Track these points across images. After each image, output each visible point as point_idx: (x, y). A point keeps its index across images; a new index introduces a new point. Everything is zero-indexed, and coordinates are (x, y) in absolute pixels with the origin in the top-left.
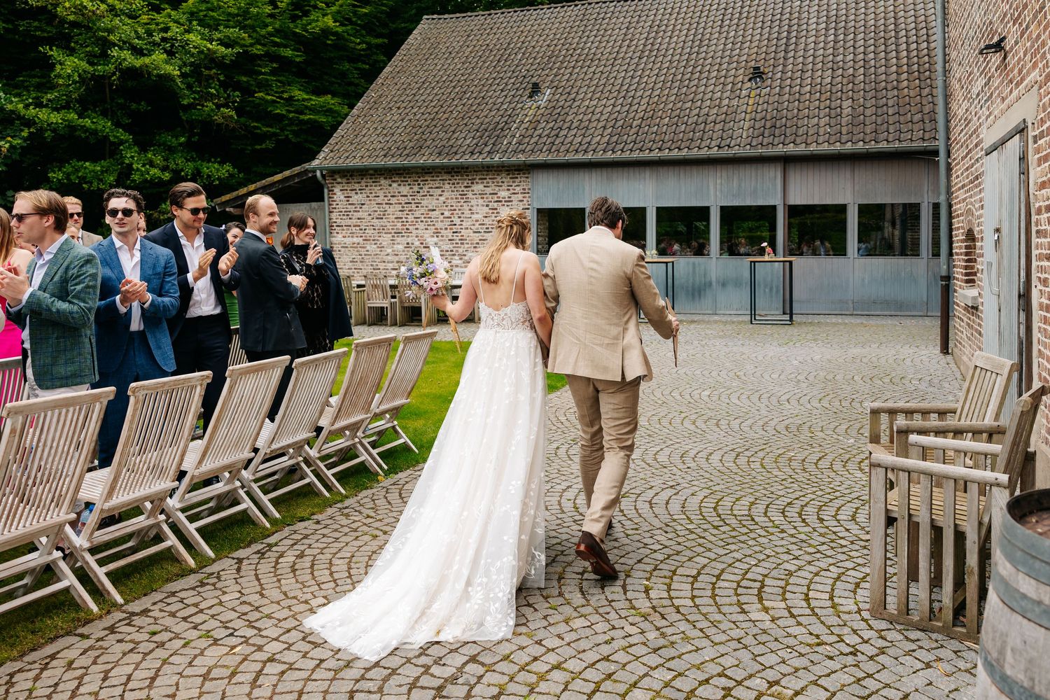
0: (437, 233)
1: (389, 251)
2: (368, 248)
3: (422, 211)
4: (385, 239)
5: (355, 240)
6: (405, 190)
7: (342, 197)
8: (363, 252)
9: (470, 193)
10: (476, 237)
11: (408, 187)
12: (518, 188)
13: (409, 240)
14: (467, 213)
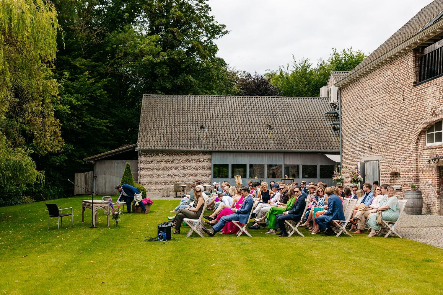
0: (179, 171)
1: (162, 176)
2: (154, 175)
3: (174, 164)
4: (160, 173)
5: (149, 173)
6: (167, 157)
7: (144, 159)
8: (152, 177)
9: (190, 159)
10: (192, 173)
11: (169, 157)
12: (206, 158)
13: (169, 173)
14: (189, 165)
